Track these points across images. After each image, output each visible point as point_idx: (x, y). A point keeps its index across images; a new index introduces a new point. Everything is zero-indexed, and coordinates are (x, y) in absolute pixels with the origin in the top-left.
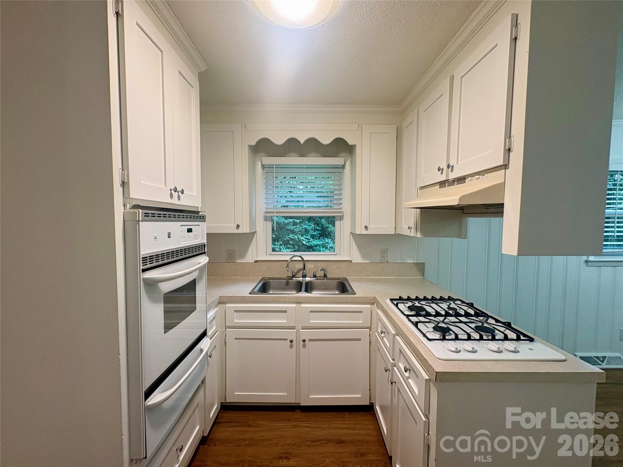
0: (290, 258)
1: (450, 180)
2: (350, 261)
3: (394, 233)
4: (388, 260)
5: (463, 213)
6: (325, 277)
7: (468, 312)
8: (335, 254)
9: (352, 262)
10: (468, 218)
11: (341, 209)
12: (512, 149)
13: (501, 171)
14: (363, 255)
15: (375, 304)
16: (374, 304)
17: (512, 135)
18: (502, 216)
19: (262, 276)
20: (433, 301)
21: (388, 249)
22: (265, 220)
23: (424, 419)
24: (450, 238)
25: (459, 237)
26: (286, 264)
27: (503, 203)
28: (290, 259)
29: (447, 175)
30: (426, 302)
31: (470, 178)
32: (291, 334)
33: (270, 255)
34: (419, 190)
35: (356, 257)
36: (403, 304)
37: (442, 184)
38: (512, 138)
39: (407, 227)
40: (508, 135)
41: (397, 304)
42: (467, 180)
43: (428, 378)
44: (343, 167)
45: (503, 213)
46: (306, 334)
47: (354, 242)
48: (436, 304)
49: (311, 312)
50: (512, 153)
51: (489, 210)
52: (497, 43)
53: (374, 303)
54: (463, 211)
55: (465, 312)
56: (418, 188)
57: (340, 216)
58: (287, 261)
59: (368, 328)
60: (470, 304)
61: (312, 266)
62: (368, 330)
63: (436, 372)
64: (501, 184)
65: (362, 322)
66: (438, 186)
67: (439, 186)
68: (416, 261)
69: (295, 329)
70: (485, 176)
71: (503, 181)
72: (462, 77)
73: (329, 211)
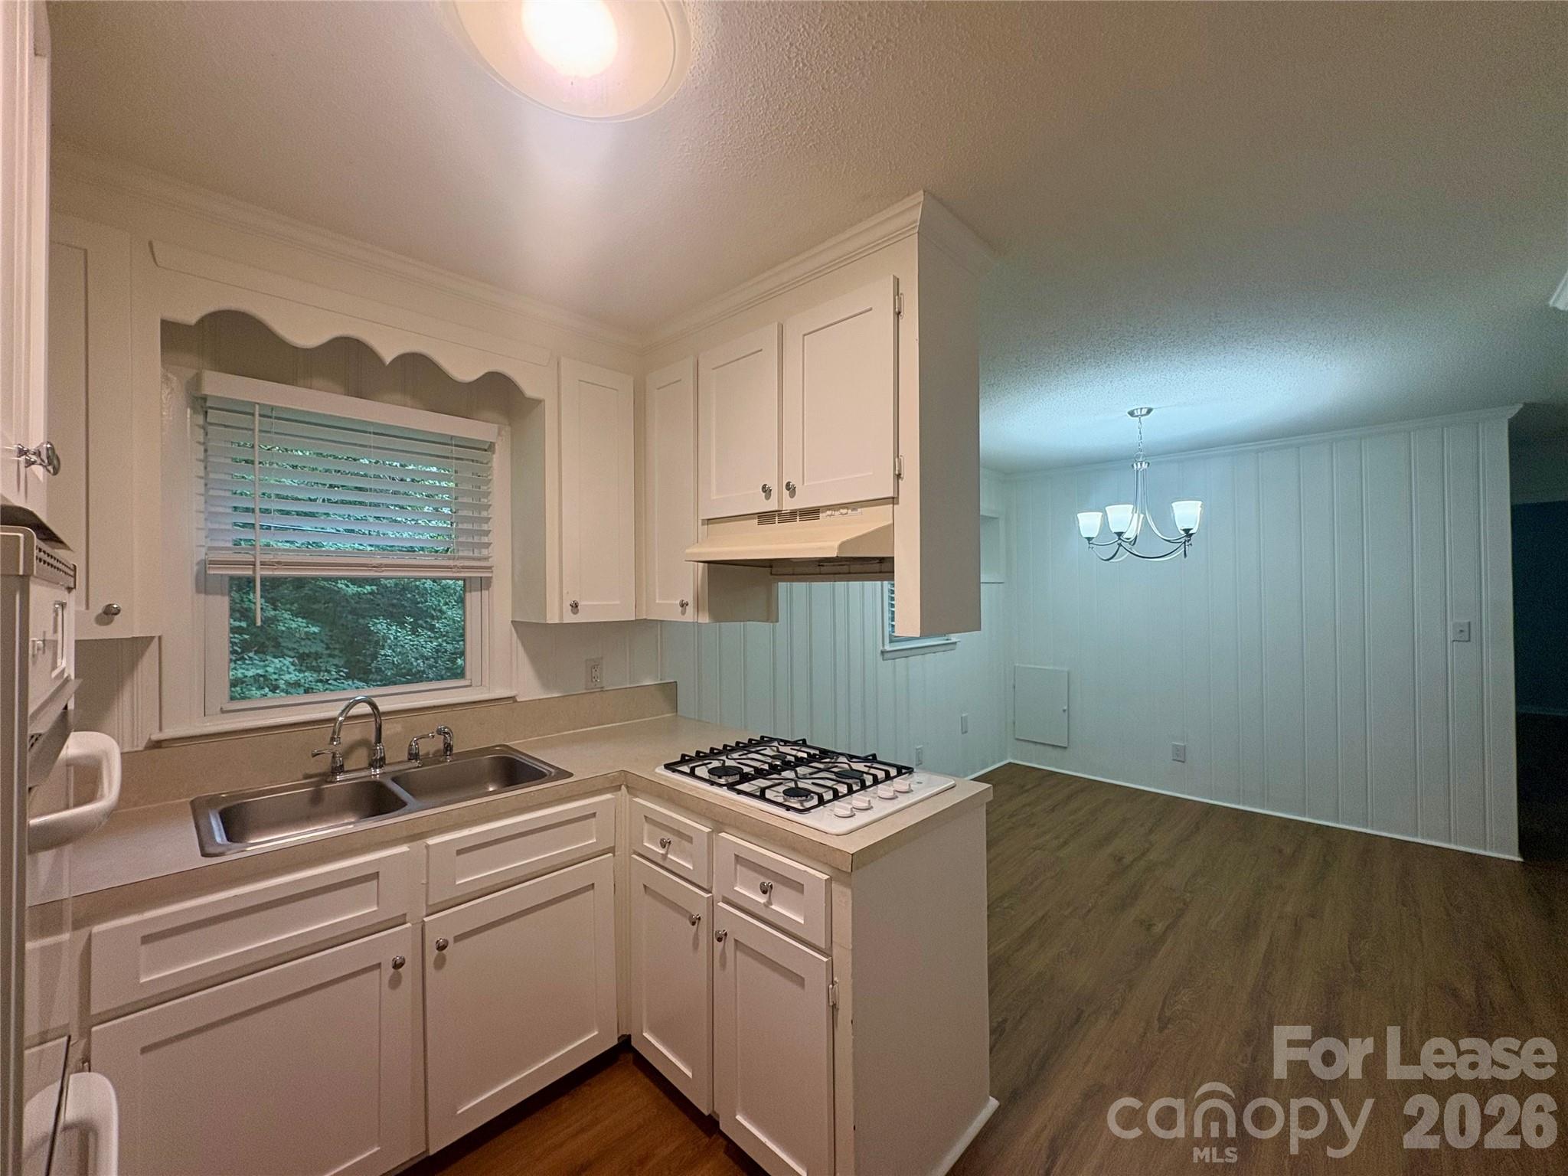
0: (343, 711)
1: (784, 512)
2: (513, 699)
3: (631, 619)
4: (605, 685)
5: (771, 574)
6: (448, 753)
8: (467, 683)
9: (516, 701)
10: (779, 584)
11: (486, 559)
12: (902, 476)
13: (886, 506)
14: (545, 677)
15: (623, 787)
16: (620, 789)
17: (900, 454)
19: (188, 796)
20: (747, 749)
21: (602, 658)
22: (198, 591)
23: (825, 960)
24: (742, 623)
25: (767, 621)
26: (327, 731)
27: (893, 556)
28: (341, 715)
29: (780, 501)
30: (741, 753)
31: (829, 512)
32: (397, 942)
33: (223, 711)
34: (703, 526)
35: (527, 686)
36: (704, 767)
37: (765, 517)
38: (901, 458)
39: (678, 602)
40: (895, 453)
41: (693, 769)
42: (822, 515)
43: (828, 877)
44: (490, 448)
46: (441, 926)
47: (520, 645)
48: (757, 752)
49: (459, 852)
50: (903, 480)
51: (823, 569)
52: (872, 306)
53: (620, 786)
55: (796, 757)
56: (701, 521)
57: (481, 577)
58: (333, 720)
59: (607, 851)
60: (801, 742)
61: (398, 728)
62: (611, 855)
63: (852, 855)
64: (888, 526)
65: (595, 840)
66: (756, 521)
68: (661, 680)
69: (404, 923)
70: (858, 512)
71: (891, 522)
72: (804, 335)
73: (455, 563)
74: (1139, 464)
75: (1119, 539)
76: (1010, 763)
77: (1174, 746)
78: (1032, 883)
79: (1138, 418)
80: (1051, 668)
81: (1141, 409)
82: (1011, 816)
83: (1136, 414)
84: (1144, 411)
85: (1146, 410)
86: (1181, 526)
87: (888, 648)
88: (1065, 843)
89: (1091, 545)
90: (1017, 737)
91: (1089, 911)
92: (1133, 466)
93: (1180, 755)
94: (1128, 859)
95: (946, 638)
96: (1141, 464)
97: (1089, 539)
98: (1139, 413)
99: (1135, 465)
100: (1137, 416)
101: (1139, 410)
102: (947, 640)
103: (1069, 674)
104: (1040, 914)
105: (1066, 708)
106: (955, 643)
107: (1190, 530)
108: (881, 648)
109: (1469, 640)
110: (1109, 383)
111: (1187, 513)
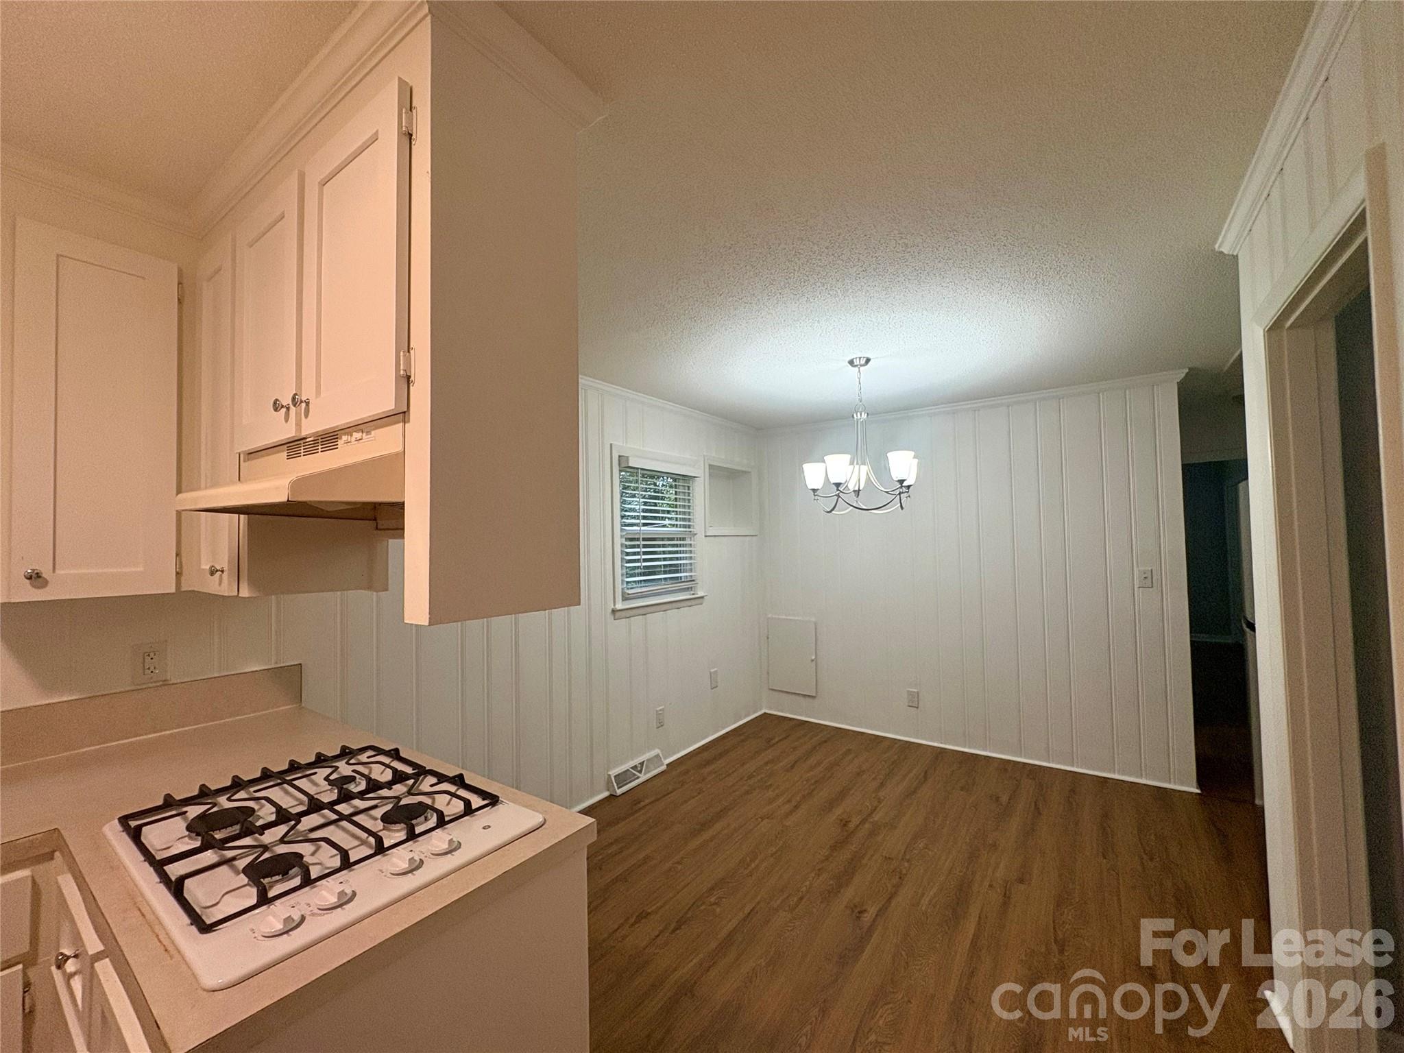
1: (308, 440)
3: (173, 590)
4: (168, 678)
5: (376, 528)
7: (401, 771)
10: (391, 541)
12: (412, 378)
13: (397, 425)
17: (411, 346)
18: (402, 537)
20: (284, 776)
21: (165, 642)
24: (340, 593)
27: (402, 500)
29: (298, 425)
30: (260, 787)
31: (345, 438)
34: (244, 461)
37: (291, 448)
38: (412, 352)
39: (209, 569)
40: (404, 344)
41: (140, 828)
42: (340, 442)
45: (403, 529)
48: (291, 783)
50: (413, 386)
52: (377, 131)
54: (377, 523)
56: (242, 456)
64: (396, 454)
67: (285, 454)
68: (275, 663)
70: (372, 436)
71: (400, 449)
72: (322, 185)
74: (859, 414)
75: (838, 490)
76: (765, 713)
77: (908, 691)
78: (748, 865)
79: (857, 369)
80: (800, 618)
81: (860, 358)
82: (750, 777)
83: (855, 364)
84: (863, 362)
85: (865, 359)
86: (896, 476)
87: (619, 606)
88: (796, 807)
89: (816, 497)
90: (771, 687)
91: (801, 899)
92: (853, 416)
93: (914, 701)
94: (855, 821)
95: (692, 592)
96: (861, 415)
97: (814, 490)
98: (858, 363)
99: (855, 415)
100: (856, 366)
101: (858, 359)
102: (693, 594)
103: (815, 624)
104: (747, 910)
105: (813, 658)
106: (702, 597)
107: (903, 481)
108: (613, 607)
109: (1152, 587)
110: (816, 324)
111: (903, 465)
